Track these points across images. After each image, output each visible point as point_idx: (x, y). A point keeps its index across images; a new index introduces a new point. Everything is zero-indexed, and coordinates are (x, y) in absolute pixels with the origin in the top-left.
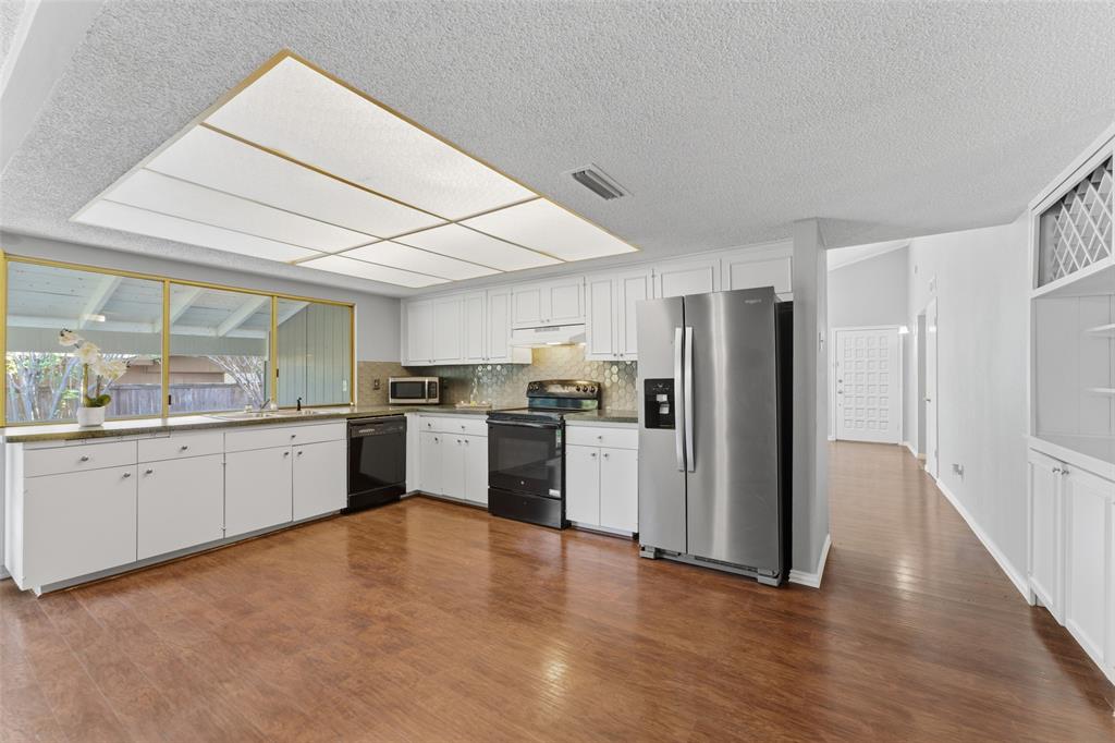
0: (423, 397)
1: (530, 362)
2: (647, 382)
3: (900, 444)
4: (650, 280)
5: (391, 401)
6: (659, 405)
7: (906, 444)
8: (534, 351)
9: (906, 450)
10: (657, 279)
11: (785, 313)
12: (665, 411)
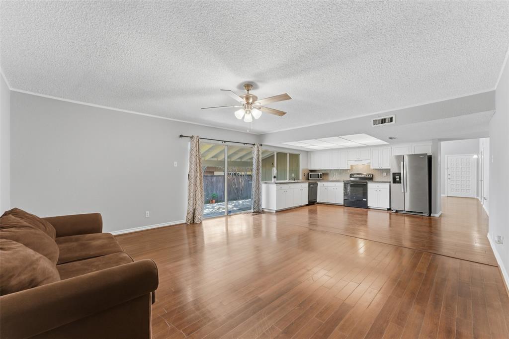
0: (318, 178)
1: (350, 168)
2: (393, 174)
3: (476, 197)
4: (390, 149)
5: (310, 179)
6: (396, 178)
7: (478, 198)
8: (351, 166)
9: (478, 200)
10: (393, 149)
11: (430, 159)
12: (398, 180)
